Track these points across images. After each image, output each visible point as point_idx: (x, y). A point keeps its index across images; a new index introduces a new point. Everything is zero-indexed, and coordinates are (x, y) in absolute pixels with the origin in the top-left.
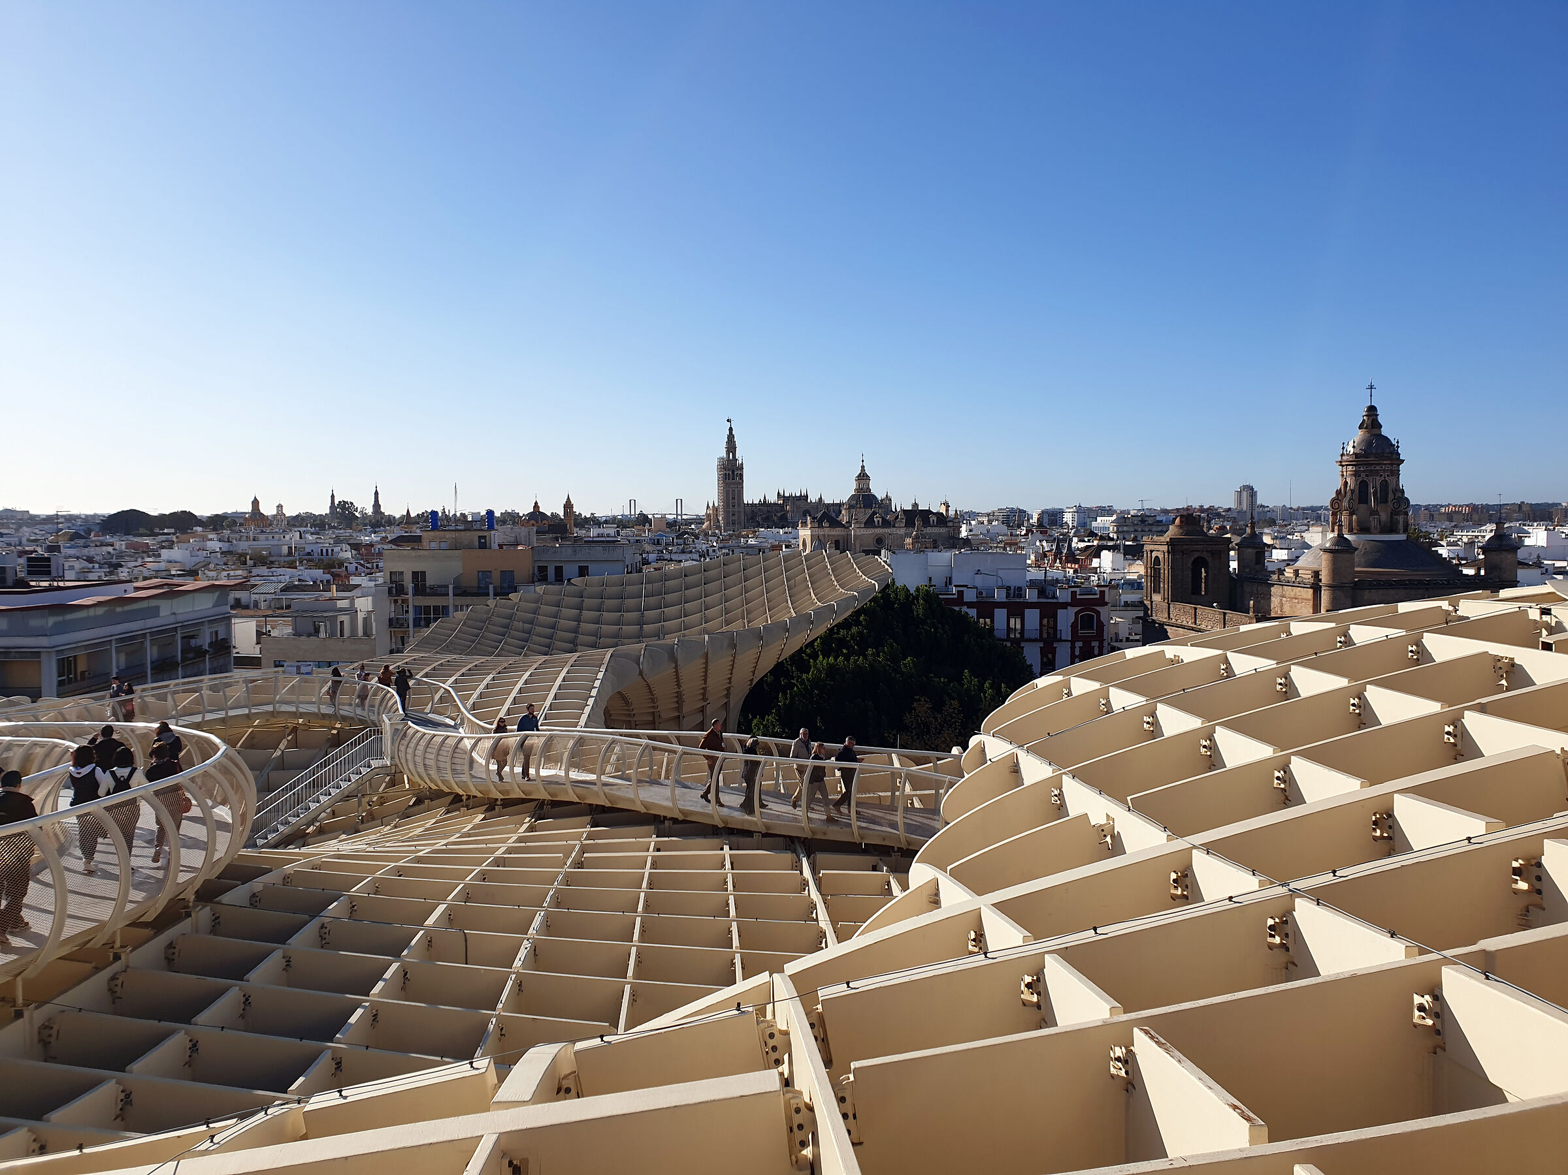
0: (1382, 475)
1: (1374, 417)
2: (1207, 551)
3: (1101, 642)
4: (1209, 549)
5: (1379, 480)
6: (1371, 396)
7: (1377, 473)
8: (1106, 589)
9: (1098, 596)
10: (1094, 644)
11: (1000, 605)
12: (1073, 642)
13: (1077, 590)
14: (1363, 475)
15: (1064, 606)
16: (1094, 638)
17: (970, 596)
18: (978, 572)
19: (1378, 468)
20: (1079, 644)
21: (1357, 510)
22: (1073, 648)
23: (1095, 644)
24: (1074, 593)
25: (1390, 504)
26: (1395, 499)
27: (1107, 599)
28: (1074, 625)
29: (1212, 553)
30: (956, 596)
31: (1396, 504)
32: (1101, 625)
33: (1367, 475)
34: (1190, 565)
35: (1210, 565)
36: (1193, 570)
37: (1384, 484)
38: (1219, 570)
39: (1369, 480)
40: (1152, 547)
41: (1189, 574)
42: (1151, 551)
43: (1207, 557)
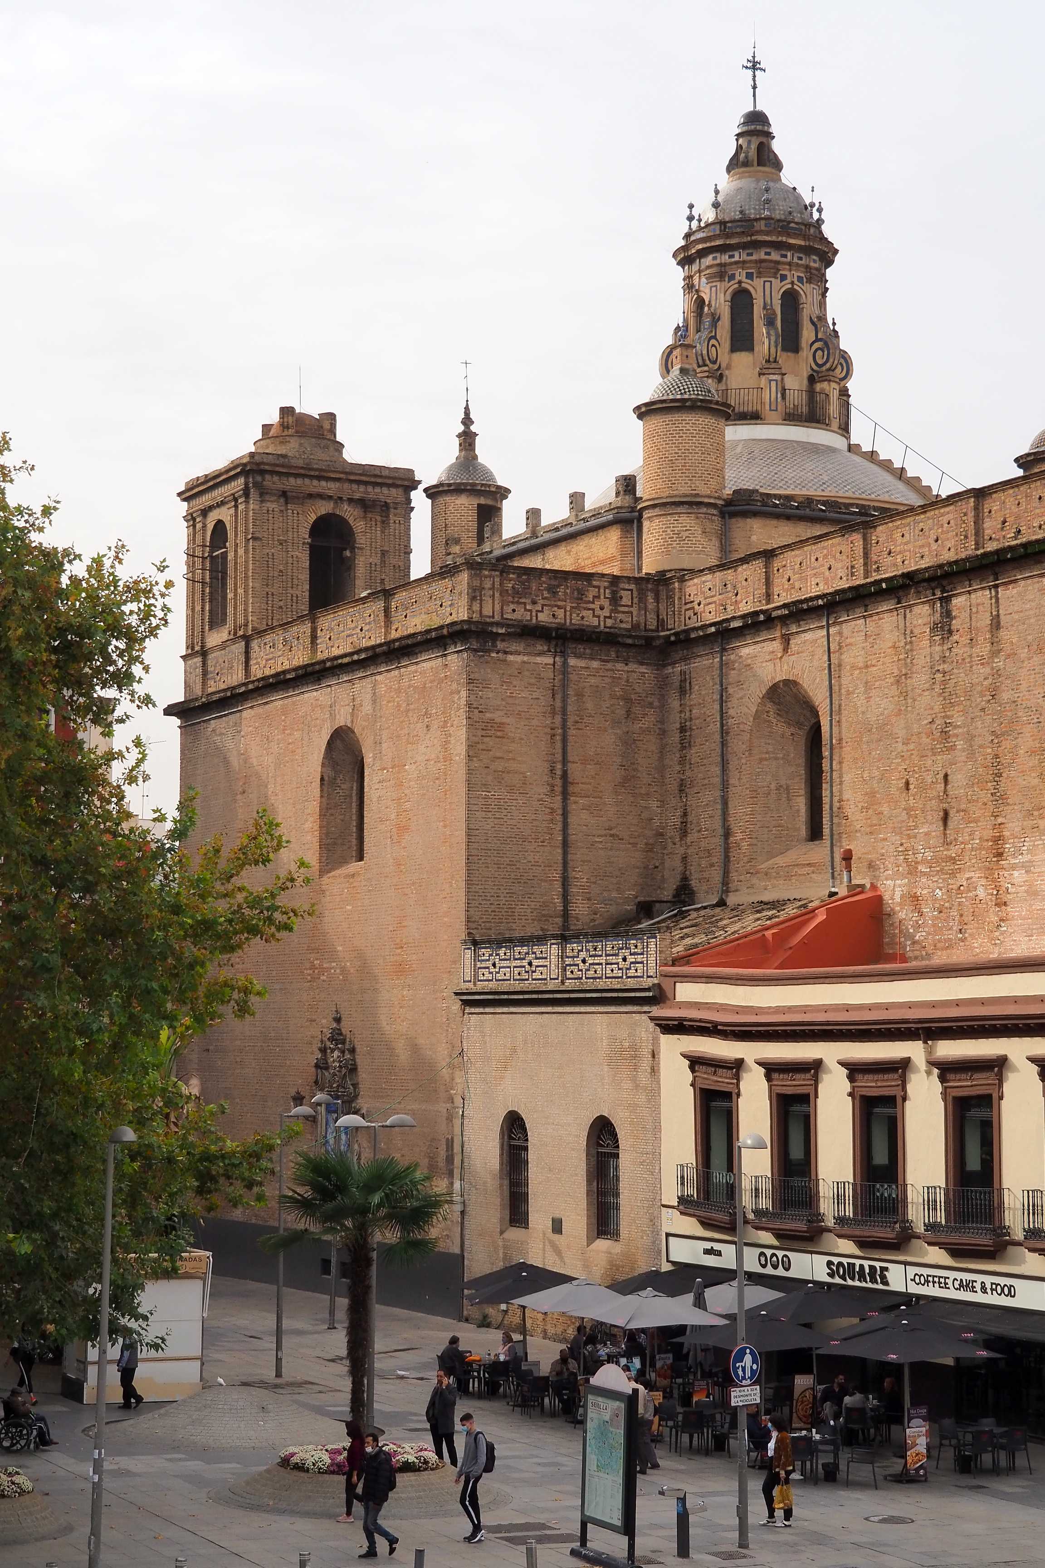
0: (783, 278)
1: (764, 139)
2: (350, 500)
4: (357, 496)
5: (778, 288)
6: (754, 87)
7: (772, 269)
14: (740, 275)
19: (775, 256)
21: (728, 367)
25: (806, 353)
26: (817, 340)
29: (365, 505)
31: (819, 353)
33: (749, 276)
34: (304, 533)
35: (361, 540)
36: (312, 548)
37: (791, 300)
38: (384, 553)
39: (757, 288)
40: (205, 500)
41: (304, 558)
42: (205, 513)
43: (353, 516)
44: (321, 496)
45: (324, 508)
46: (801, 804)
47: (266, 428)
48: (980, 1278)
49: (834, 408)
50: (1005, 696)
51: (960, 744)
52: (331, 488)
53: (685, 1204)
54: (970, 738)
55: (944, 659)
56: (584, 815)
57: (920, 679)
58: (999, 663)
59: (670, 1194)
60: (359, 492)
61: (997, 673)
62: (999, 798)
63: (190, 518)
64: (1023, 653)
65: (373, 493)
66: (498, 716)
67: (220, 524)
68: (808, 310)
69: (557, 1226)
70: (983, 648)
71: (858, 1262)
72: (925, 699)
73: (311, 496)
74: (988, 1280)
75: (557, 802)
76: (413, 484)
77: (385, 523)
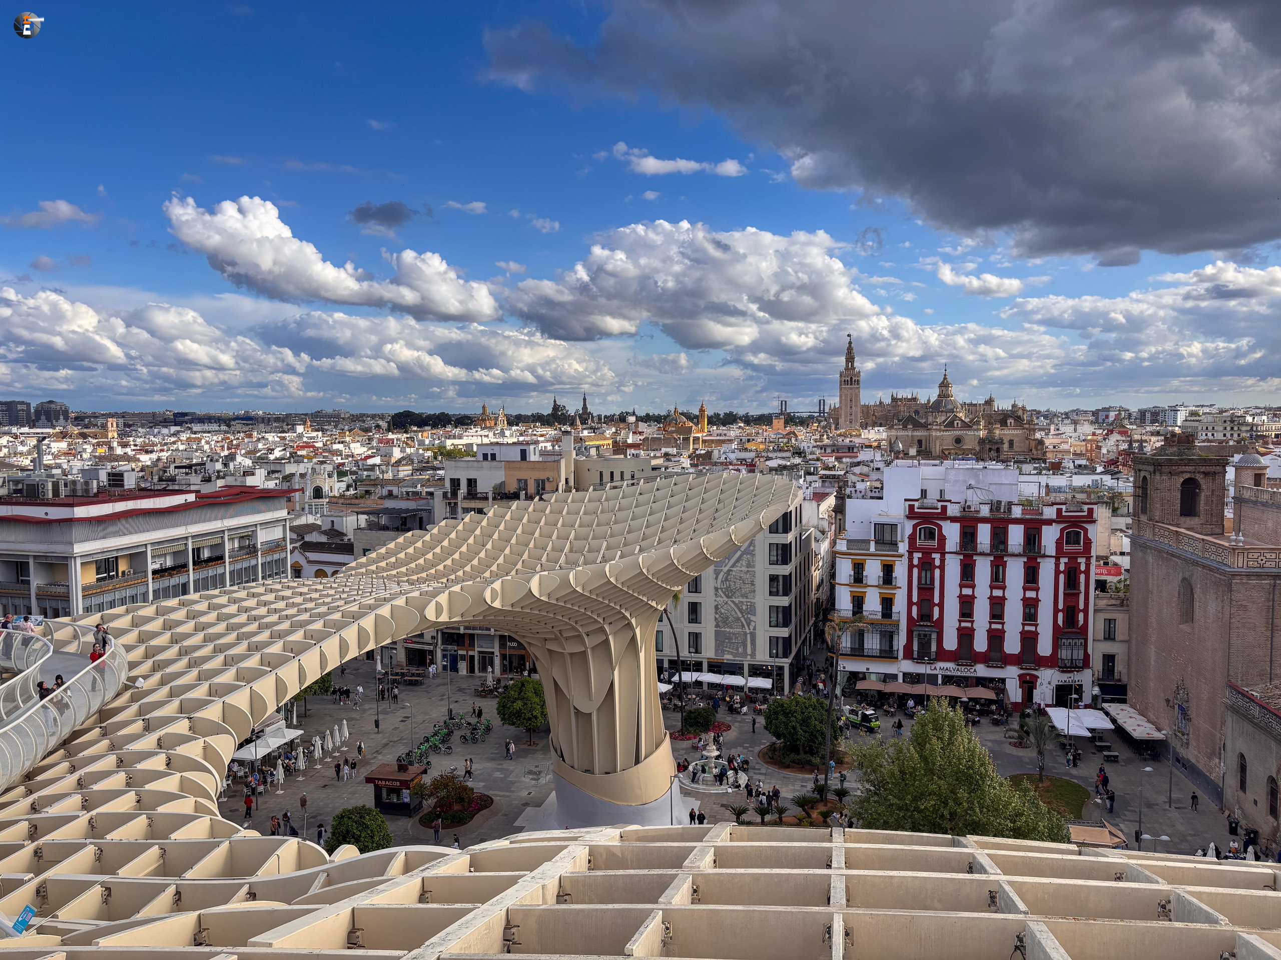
2: (1199, 472)
3: (1089, 559)
8: (1095, 507)
9: (1085, 514)
10: (1079, 560)
11: (984, 520)
12: (1057, 559)
13: (1064, 507)
15: (1049, 522)
16: (1081, 554)
17: (953, 510)
18: (970, 487)
20: (1064, 560)
22: (1057, 565)
23: (1082, 560)
24: (1059, 511)
27: (1095, 515)
28: (1059, 543)
29: (1206, 474)
30: (939, 511)
32: (1088, 543)
34: (1179, 486)
35: (1204, 487)
36: (1182, 491)
38: (1213, 491)
40: (1141, 467)
41: (1179, 495)
42: (1140, 471)
43: (1199, 477)
44: (1185, 472)
45: (1187, 476)
52: (1191, 468)
60: (1203, 469)
65: (1208, 469)
67: (1145, 478)
69: (1256, 802)
73: (1182, 472)
75: (1269, 634)
76: (1227, 464)
77: (1214, 479)
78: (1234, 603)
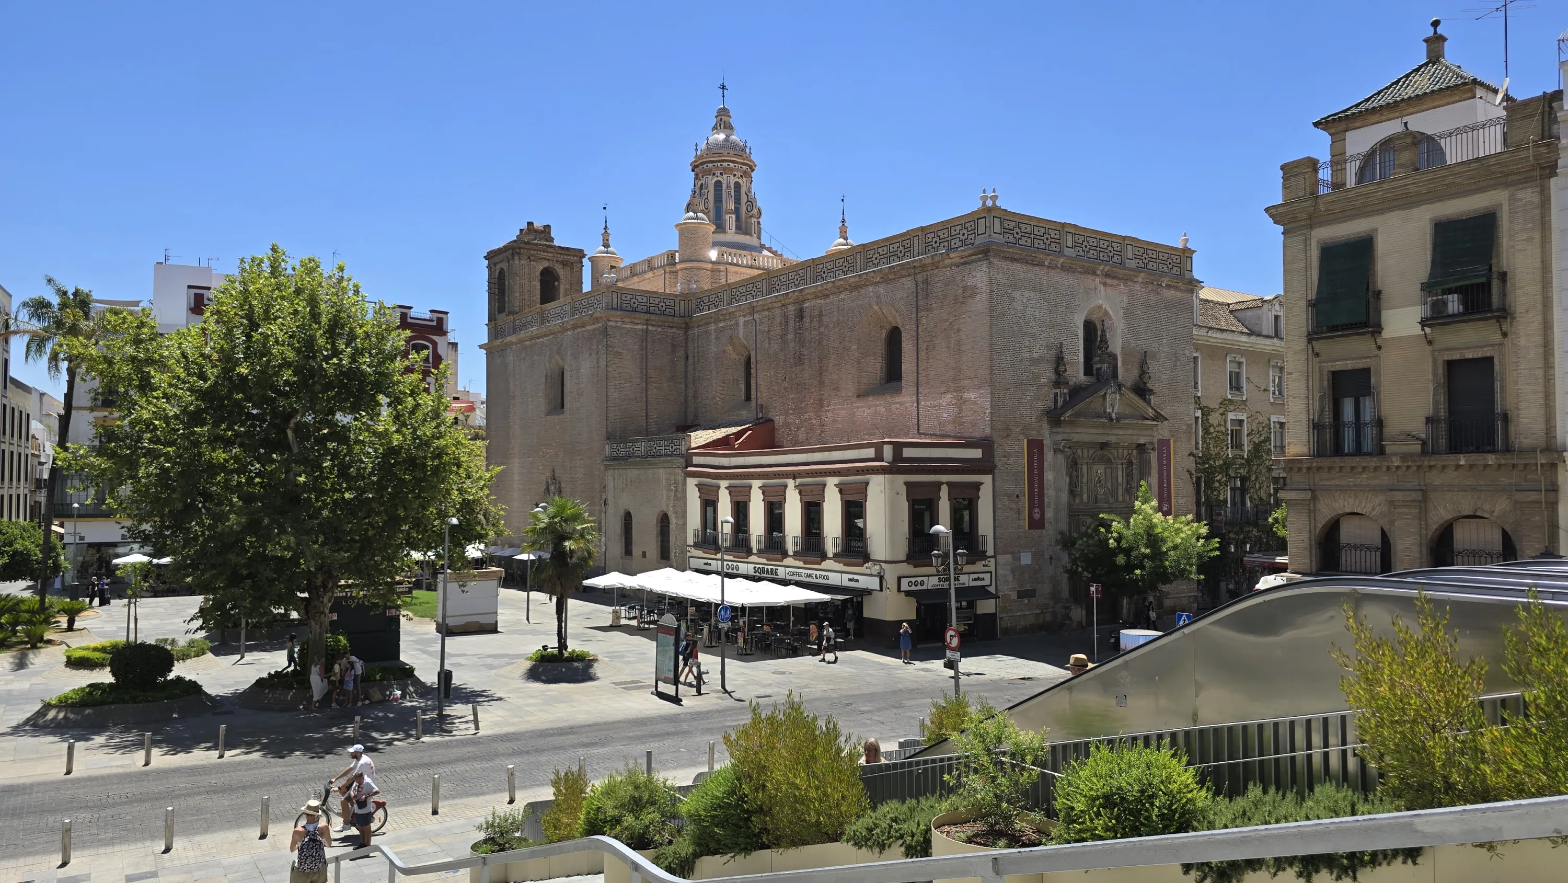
0: (735, 175)
1: (727, 117)
2: (557, 261)
5: (733, 180)
6: (723, 98)
7: (730, 172)
9: (434, 323)
14: (717, 173)
19: (732, 165)
24: (404, 316)
25: (744, 207)
26: (748, 202)
27: (445, 327)
29: (564, 264)
31: (749, 207)
32: (438, 359)
33: (721, 174)
34: (538, 274)
35: (562, 277)
36: (541, 281)
37: (737, 186)
38: (571, 282)
39: (724, 179)
40: (496, 259)
41: (537, 285)
42: (495, 265)
43: (558, 268)
44: (545, 259)
45: (546, 264)
46: (742, 386)
47: (521, 230)
48: (815, 572)
49: (754, 229)
50: (825, 343)
51: (806, 362)
52: (549, 256)
53: (696, 545)
54: (810, 360)
55: (800, 328)
56: (655, 390)
57: (790, 336)
58: (822, 329)
59: (690, 540)
60: (561, 258)
61: (820, 334)
62: (821, 383)
63: (489, 267)
64: (831, 326)
65: (567, 259)
66: (620, 350)
67: (502, 270)
68: (743, 190)
69: (644, 554)
70: (815, 324)
71: (766, 567)
72: (792, 345)
73: (540, 259)
74: (818, 573)
75: (644, 386)
76: (584, 256)
77: (572, 271)
78: (610, 349)
